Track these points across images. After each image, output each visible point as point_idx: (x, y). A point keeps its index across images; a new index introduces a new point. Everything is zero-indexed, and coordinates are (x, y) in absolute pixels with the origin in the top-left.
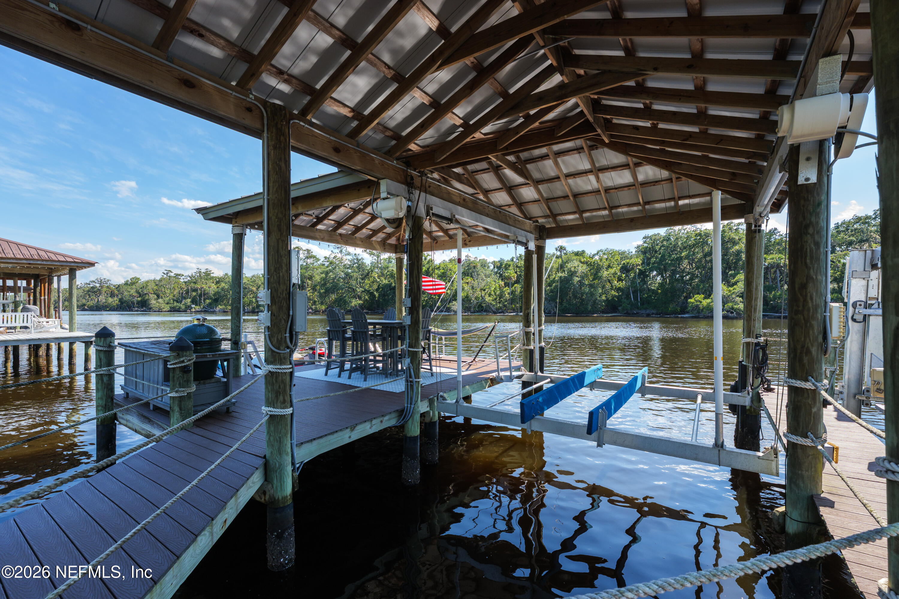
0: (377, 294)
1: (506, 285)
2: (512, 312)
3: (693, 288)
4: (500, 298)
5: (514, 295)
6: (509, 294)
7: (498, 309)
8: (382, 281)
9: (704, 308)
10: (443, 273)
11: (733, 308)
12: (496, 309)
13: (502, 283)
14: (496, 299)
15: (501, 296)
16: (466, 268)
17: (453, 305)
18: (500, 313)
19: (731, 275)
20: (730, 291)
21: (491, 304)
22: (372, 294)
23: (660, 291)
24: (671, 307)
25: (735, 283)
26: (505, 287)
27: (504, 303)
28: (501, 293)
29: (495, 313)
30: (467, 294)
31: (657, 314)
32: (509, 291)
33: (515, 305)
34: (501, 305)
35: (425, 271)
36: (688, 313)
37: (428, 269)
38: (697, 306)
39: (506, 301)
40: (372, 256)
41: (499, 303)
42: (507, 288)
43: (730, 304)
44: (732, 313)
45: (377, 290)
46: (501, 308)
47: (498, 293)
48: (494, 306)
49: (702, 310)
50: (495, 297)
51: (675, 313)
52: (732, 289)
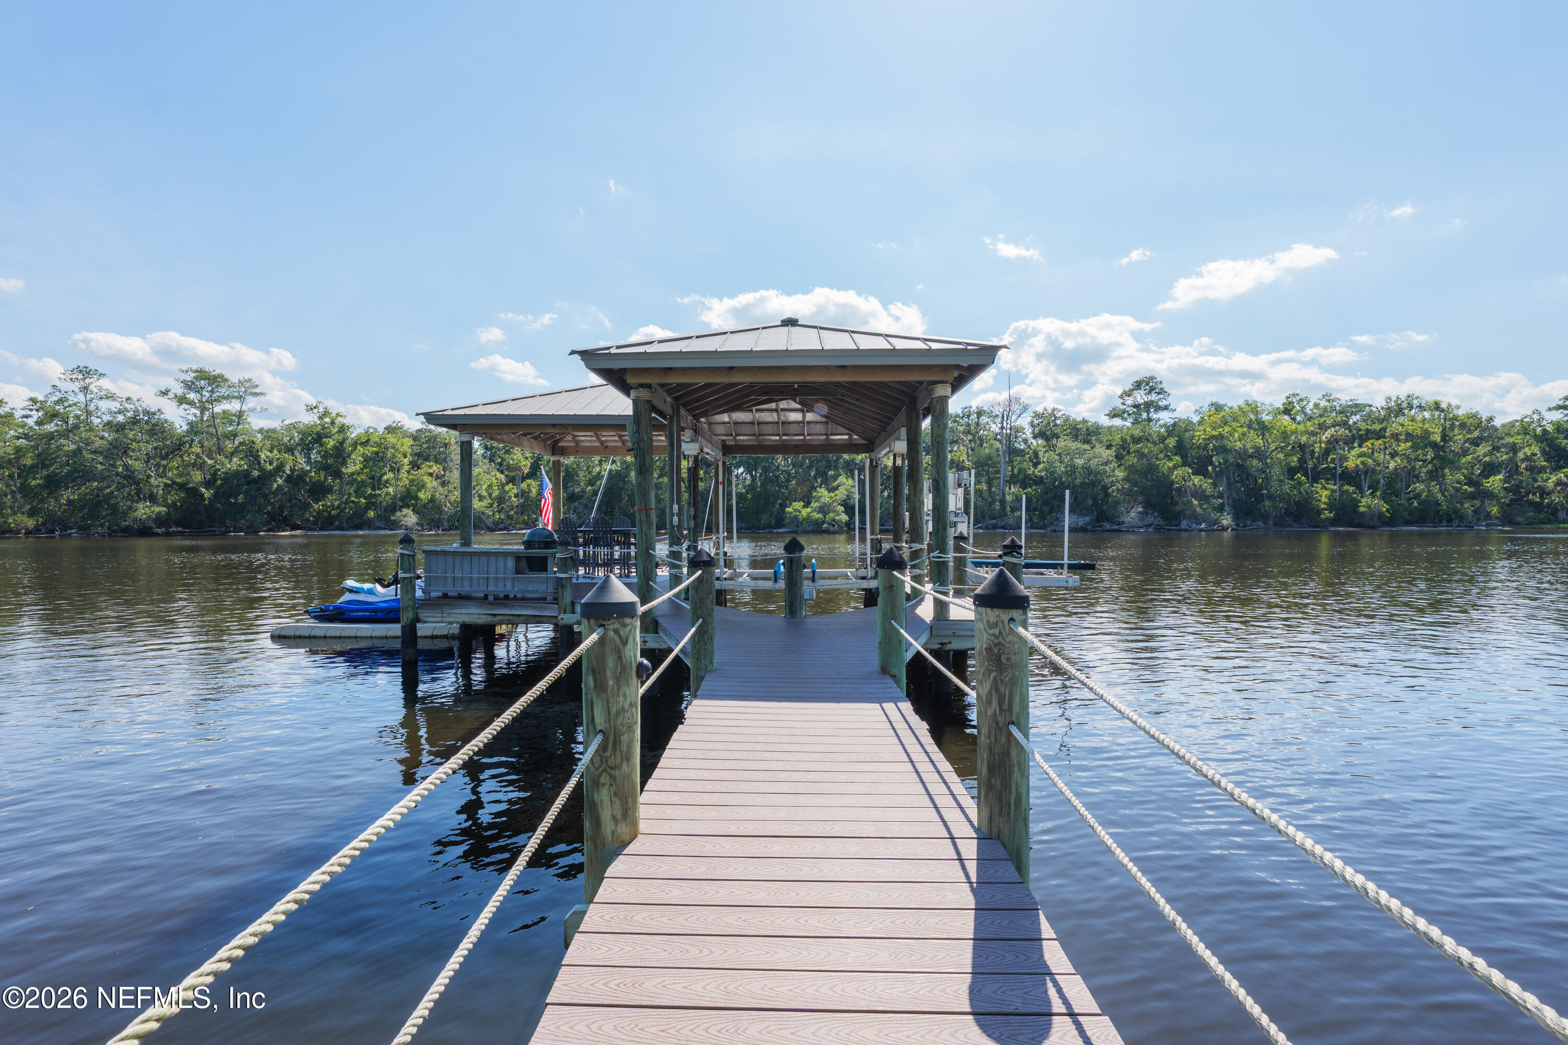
0: (207, 494)
1: (511, 480)
2: (523, 529)
3: (790, 493)
4: (500, 503)
5: (528, 498)
6: (516, 496)
7: (496, 523)
8: (223, 464)
9: (804, 519)
10: (377, 453)
11: (834, 520)
12: (493, 523)
13: (502, 477)
14: (491, 505)
15: (501, 500)
16: (425, 446)
17: (404, 516)
18: (500, 530)
19: (832, 476)
20: (831, 498)
21: (483, 513)
22: (193, 493)
23: (749, 496)
24: (764, 518)
25: (837, 488)
26: (507, 483)
27: (507, 512)
28: (500, 494)
29: (491, 530)
30: (433, 496)
31: (747, 529)
32: (515, 491)
33: (529, 516)
34: (502, 517)
35: (334, 446)
36: (784, 526)
37: (342, 443)
38: (796, 517)
39: (512, 509)
40: (185, 406)
41: (499, 512)
42: (510, 486)
43: (831, 515)
44: (833, 526)
45: (208, 484)
46: (502, 521)
47: (496, 493)
48: (489, 517)
49: (802, 522)
50: (489, 501)
51: (768, 526)
52: (833, 495)
